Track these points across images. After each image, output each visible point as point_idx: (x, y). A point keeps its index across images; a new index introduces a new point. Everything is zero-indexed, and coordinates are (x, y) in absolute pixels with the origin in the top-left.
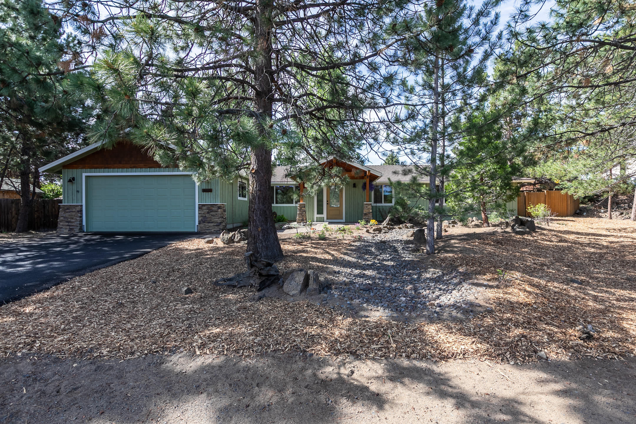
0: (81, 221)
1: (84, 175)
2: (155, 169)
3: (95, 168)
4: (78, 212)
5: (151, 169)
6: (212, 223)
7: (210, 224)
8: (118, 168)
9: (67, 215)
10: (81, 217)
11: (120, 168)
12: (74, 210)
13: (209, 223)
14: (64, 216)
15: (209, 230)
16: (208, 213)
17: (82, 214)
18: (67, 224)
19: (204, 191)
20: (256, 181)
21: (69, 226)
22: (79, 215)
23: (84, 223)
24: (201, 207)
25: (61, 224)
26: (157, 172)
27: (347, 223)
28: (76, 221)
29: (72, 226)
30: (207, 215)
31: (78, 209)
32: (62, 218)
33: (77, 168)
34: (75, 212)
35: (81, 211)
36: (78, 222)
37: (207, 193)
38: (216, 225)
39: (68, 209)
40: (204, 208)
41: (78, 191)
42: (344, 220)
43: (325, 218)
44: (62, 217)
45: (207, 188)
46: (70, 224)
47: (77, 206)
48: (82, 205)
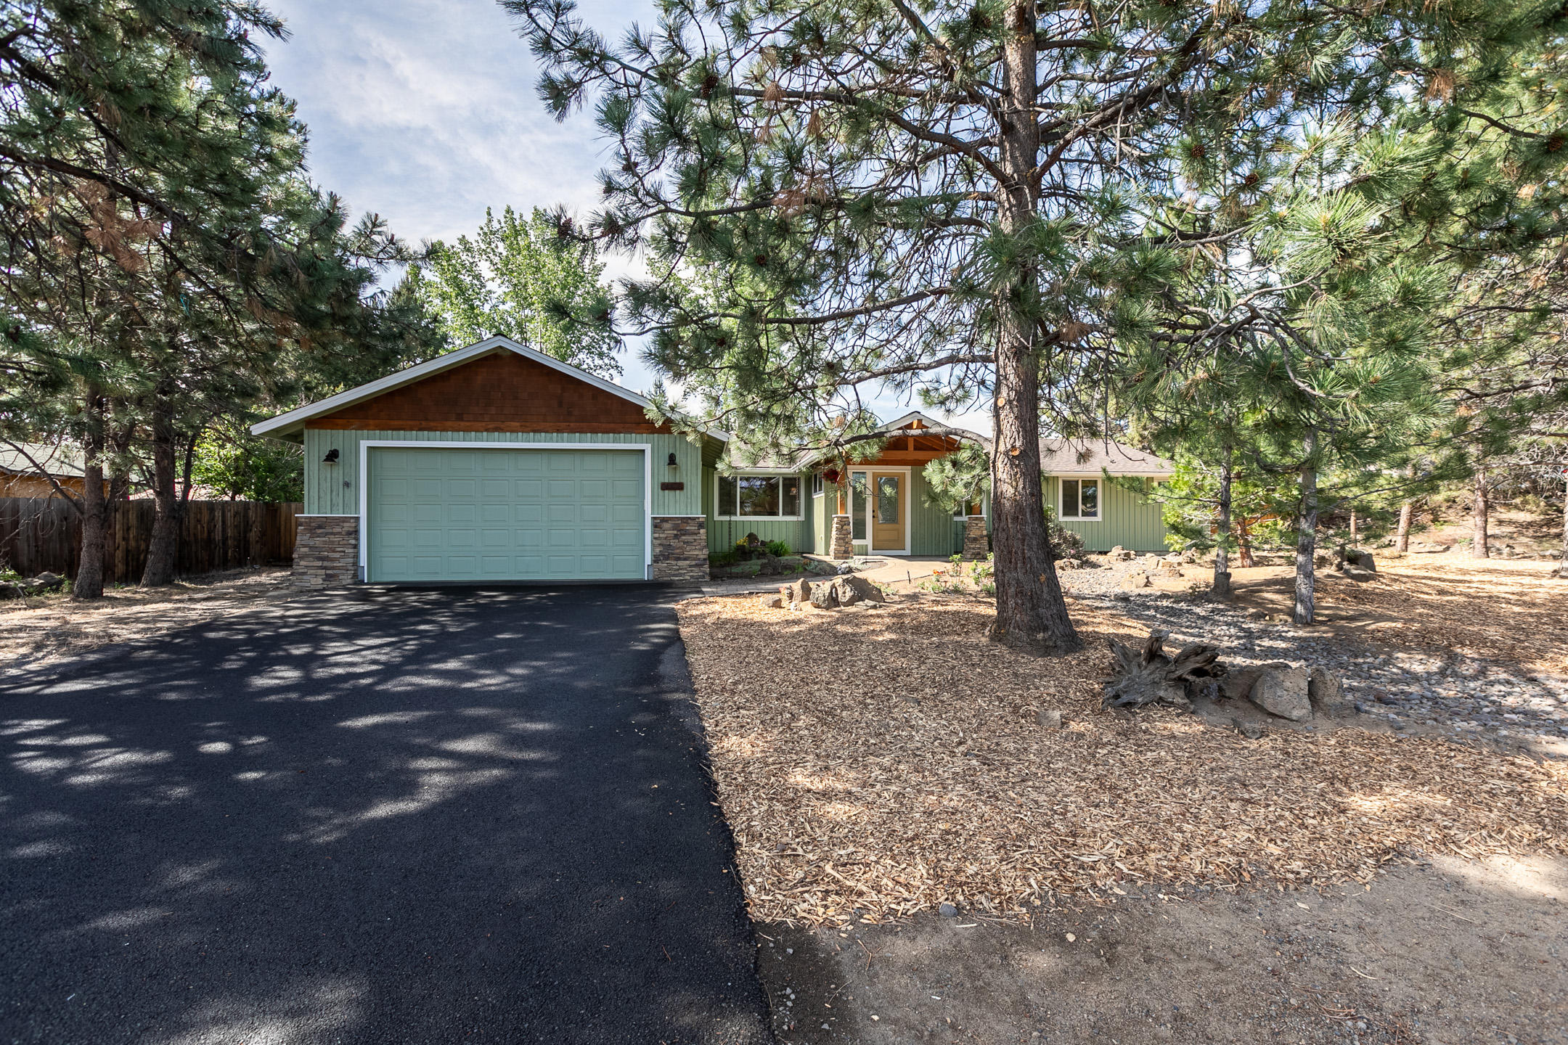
0: (356, 556)
1: (364, 445)
2: (549, 435)
3: (393, 429)
4: (349, 533)
5: (538, 435)
6: (685, 559)
7: (680, 563)
8: (454, 430)
9: (318, 541)
10: (356, 546)
11: (458, 431)
12: (337, 530)
13: (678, 559)
14: (312, 543)
15: (681, 575)
16: (676, 536)
17: (357, 539)
18: (320, 563)
19: (666, 487)
20: (1023, 474)
21: (325, 568)
22: (353, 542)
23: (363, 561)
24: (658, 524)
25: (302, 563)
26: (551, 440)
27: (914, 557)
28: (342, 557)
29: (333, 568)
30: (674, 543)
31: (348, 526)
32: (306, 550)
33: (344, 428)
34: (339, 533)
35: (356, 532)
36: (351, 560)
37: (672, 493)
38: (696, 565)
39: (320, 527)
40: (666, 525)
41: (347, 485)
42: (908, 552)
43: (870, 548)
44: (304, 546)
45: (672, 481)
46: (326, 564)
47: (345, 520)
48: (357, 519)
